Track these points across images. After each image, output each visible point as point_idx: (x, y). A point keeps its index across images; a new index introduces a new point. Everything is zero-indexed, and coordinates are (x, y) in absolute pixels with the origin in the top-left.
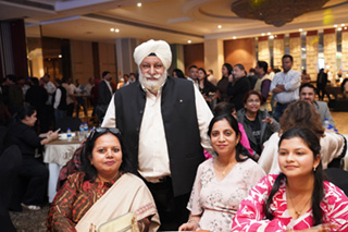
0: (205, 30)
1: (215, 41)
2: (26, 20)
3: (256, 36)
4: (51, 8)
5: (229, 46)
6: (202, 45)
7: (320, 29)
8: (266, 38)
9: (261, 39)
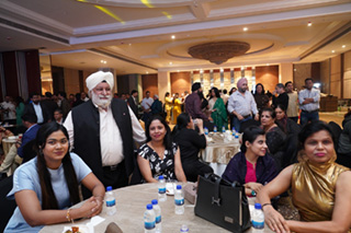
0: (160, 65)
1: (166, 73)
2: (40, 51)
3: (192, 71)
4: (67, 42)
5: (174, 76)
6: (156, 75)
7: (232, 68)
8: (198, 72)
9: (195, 72)
